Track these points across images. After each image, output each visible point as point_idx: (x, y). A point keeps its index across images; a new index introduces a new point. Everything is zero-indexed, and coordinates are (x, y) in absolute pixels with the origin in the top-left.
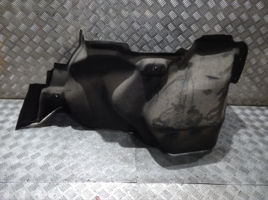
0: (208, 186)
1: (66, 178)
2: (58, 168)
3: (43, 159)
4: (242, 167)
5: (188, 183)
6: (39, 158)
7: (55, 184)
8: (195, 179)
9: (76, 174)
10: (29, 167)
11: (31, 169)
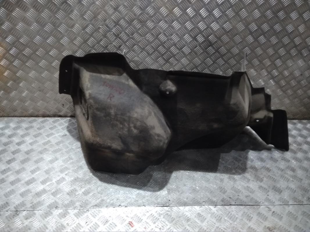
0: (242, 207)
1: (96, 203)
2: (86, 193)
3: (69, 185)
4: (275, 186)
5: (221, 205)
7: (85, 210)
9: (105, 200)
10: (55, 193)
11: (58, 195)
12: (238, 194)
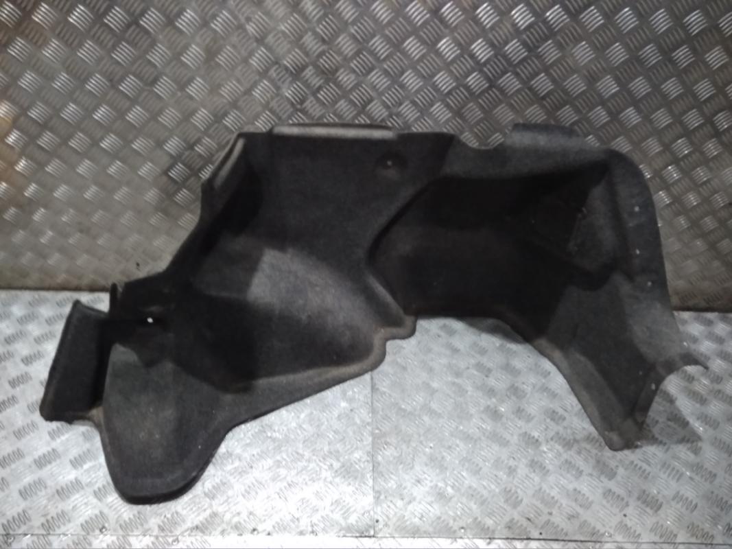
0: (555, 545)
1: (196, 522)
4: (644, 491)
5: (504, 537)
7: (170, 540)
8: (523, 528)
9: (221, 513)
10: (103, 493)
12: (550, 511)
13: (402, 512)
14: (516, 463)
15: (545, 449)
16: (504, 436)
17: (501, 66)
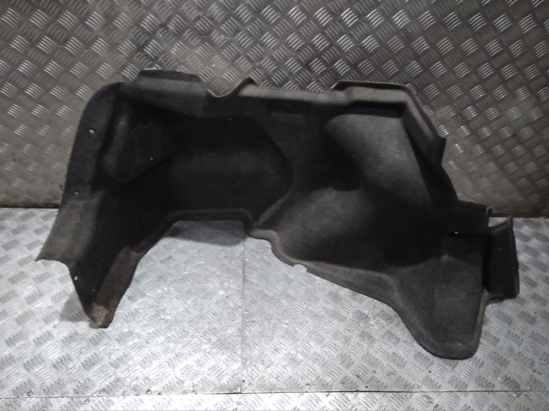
0: (377, 396)
1: (104, 386)
2: (88, 365)
3: (58, 347)
5: (339, 390)
6: (49, 342)
7: (83, 400)
8: (353, 383)
9: (123, 378)
10: (30, 365)
11: (35, 367)
13: (262, 374)
14: (350, 334)
15: (373, 324)
16: (342, 314)
17: (338, 30)
